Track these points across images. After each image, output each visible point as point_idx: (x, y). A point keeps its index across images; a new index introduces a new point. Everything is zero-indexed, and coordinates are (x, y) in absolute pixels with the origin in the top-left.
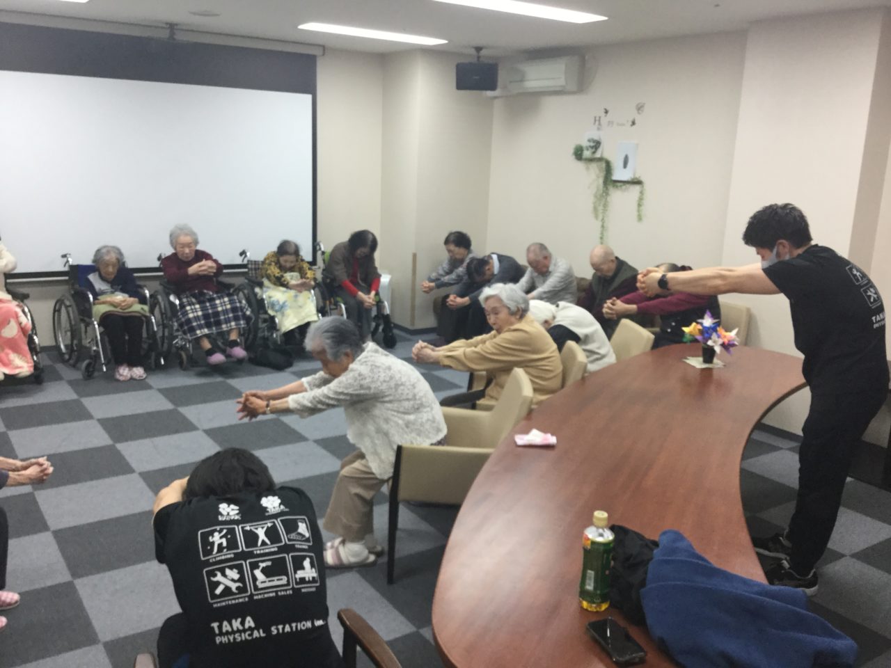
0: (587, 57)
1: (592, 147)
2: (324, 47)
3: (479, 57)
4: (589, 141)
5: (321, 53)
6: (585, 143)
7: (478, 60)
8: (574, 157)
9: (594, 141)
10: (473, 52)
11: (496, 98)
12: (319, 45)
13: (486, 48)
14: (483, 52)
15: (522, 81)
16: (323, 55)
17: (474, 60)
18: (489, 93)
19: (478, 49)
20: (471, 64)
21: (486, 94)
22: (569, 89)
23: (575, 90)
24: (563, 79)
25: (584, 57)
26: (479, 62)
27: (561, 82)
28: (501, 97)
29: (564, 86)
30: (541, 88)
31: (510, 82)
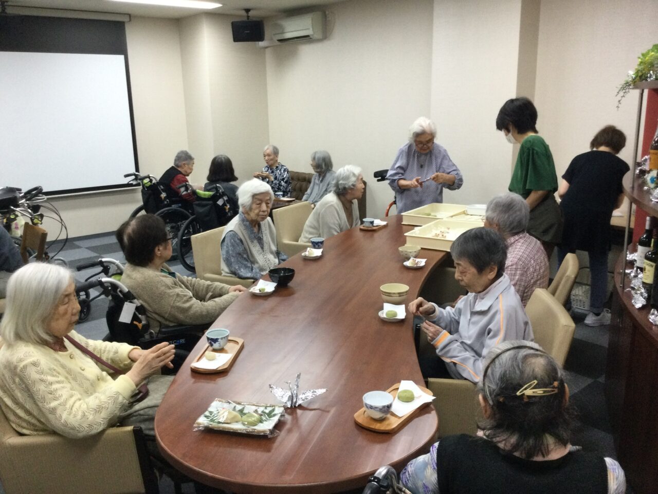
0: (327, 13)
2: (130, 15)
3: (248, 17)
5: (128, 20)
7: (248, 19)
10: (244, 13)
11: (266, 47)
12: (126, 14)
13: (252, 9)
14: (251, 13)
15: (283, 33)
16: (130, 20)
17: (245, 19)
19: (247, 10)
20: (243, 22)
21: (258, 44)
22: (317, 36)
23: (321, 38)
24: (311, 29)
25: (325, 13)
26: (250, 20)
27: (310, 31)
28: (270, 47)
29: (312, 35)
30: (296, 38)
31: (274, 35)
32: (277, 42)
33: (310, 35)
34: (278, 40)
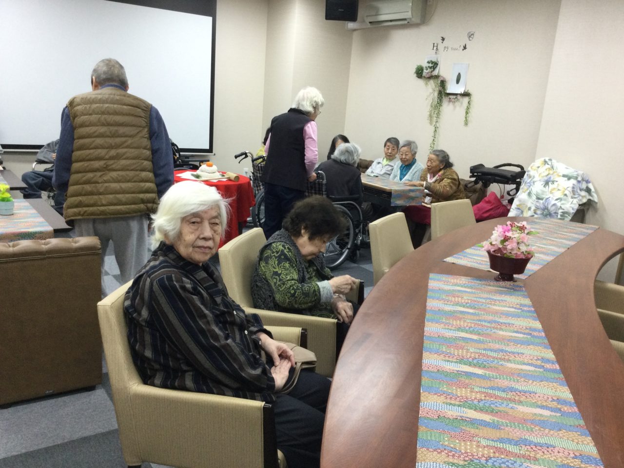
4: (428, 62)
6: (425, 64)
8: (415, 75)
11: (355, 30)
22: (414, 21)
23: (419, 22)
24: (410, 13)
27: (408, 15)
28: (360, 29)
29: (410, 19)
30: (391, 21)
31: (367, 16)
33: (408, 18)
34: (370, 23)
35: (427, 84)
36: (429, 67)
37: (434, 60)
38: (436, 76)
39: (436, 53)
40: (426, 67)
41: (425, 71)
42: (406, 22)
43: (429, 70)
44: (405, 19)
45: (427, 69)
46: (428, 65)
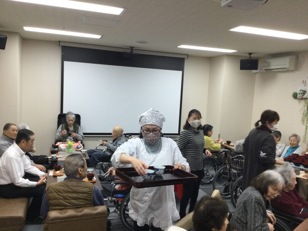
0: (299, 56)
1: (302, 93)
2: (188, 55)
3: (250, 57)
4: (300, 91)
6: (298, 91)
7: (250, 58)
8: (293, 97)
9: (303, 91)
10: (248, 55)
11: (256, 73)
12: (187, 55)
13: (253, 53)
14: (252, 55)
15: (269, 66)
16: (188, 58)
18: (254, 71)
19: (250, 54)
20: (247, 60)
21: (253, 71)
22: (291, 69)
23: (294, 69)
24: (288, 65)
25: (298, 56)
26: (251, 59)
27: (287, 66)
28: (259, 73)
29: (289, 68)
30: (277, 69)
31: (263, 67)
32: (265, 71)
33: (287, 68)
34: (265, 70)
35: (300, 102)
36: (301, 93)
37: (304, 89)
38: (305, 98)
39: (305, 86)
40: (299, 93)
41: (298, 95)
42: (286, 70)
43: (301, 95)
44: (285, 68)
45: (300, 94)
46: (300, 92)
